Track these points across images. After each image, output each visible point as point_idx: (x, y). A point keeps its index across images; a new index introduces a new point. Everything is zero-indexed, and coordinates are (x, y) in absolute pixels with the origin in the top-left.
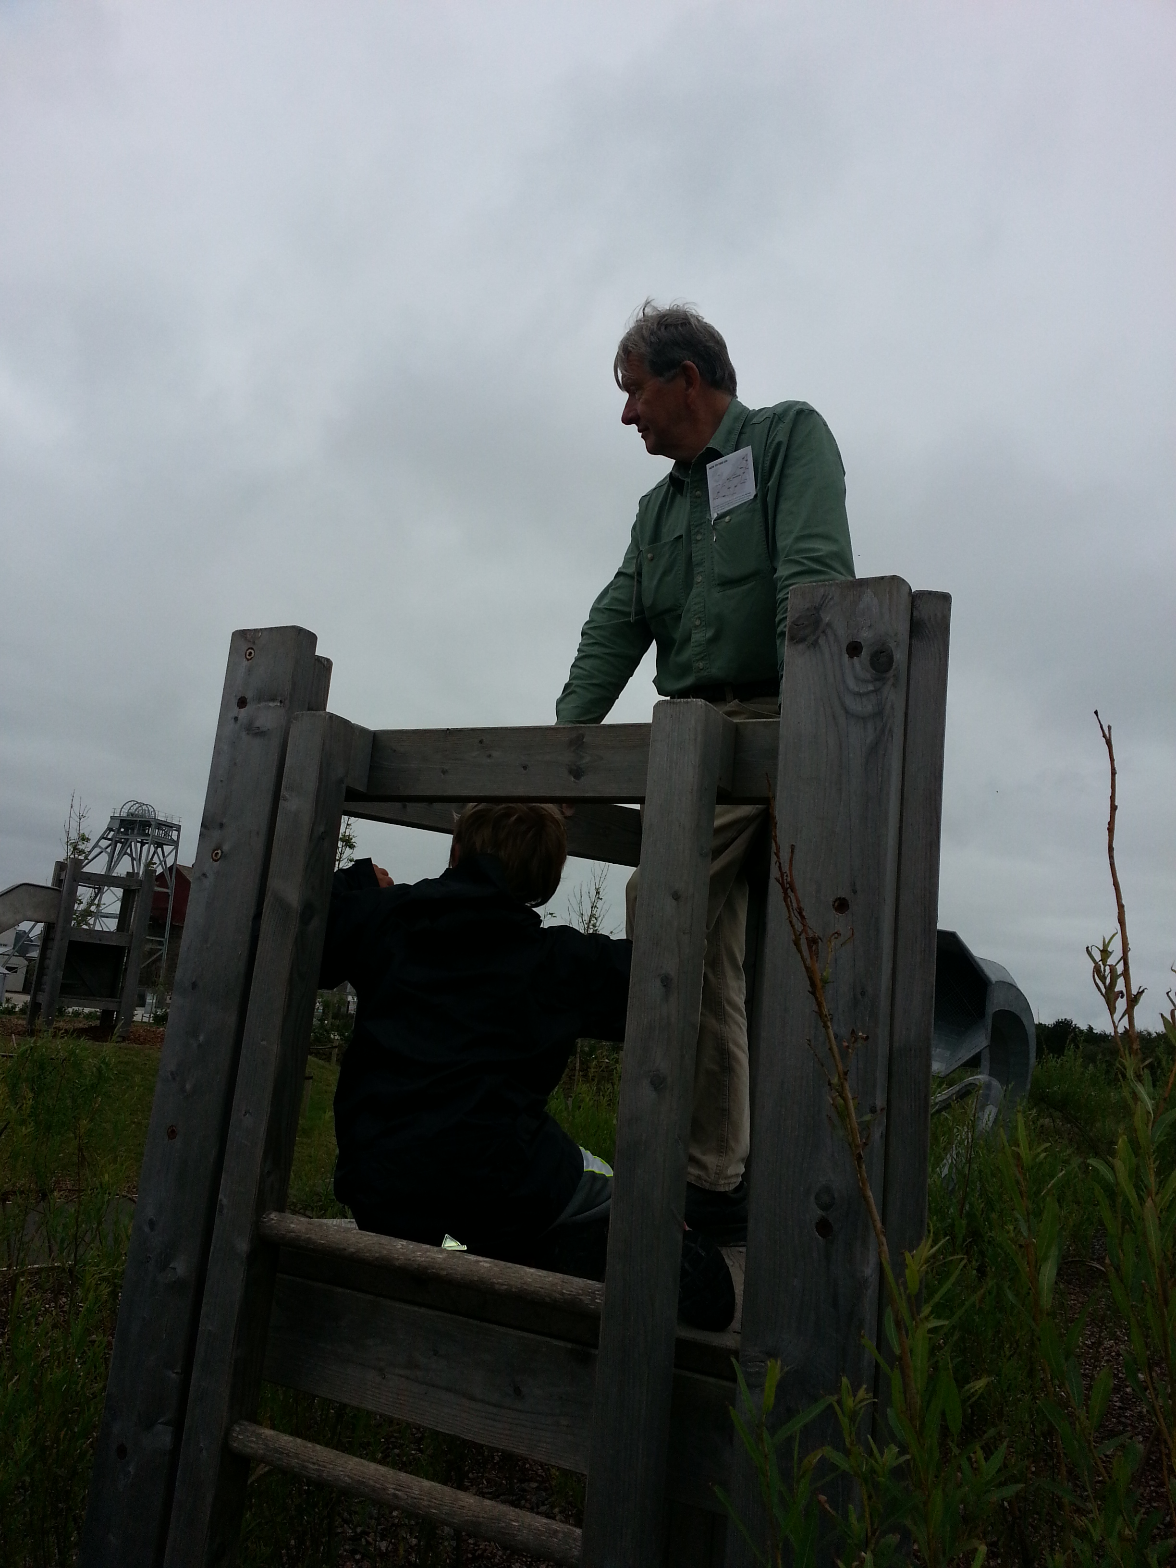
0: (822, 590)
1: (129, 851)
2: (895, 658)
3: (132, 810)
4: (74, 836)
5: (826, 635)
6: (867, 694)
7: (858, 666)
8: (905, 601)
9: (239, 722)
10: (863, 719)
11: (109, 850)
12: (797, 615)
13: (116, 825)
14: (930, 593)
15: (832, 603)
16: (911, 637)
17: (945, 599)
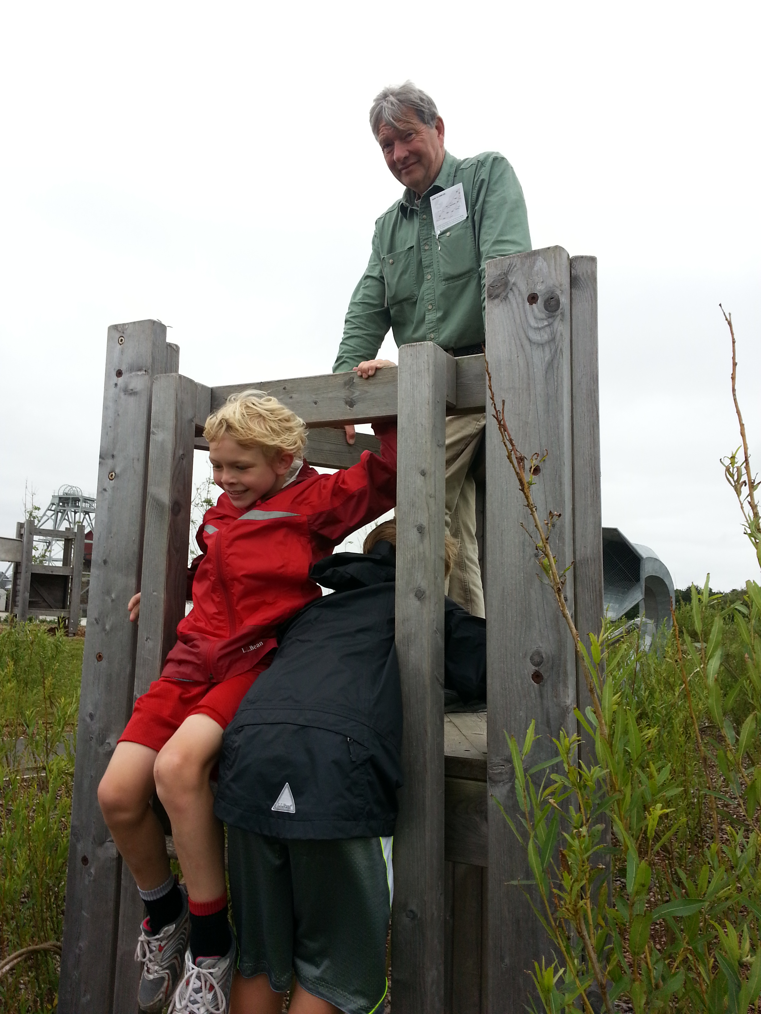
0: (508, 261)
1: (66, 518)
2: (561, 302)
3: (66, 491)
4: (29, 508)
5: (513, 292)
6: (543, 328)
7: (536, 310)
8: (566, 263)
9: (119, 386)
10: (542, 345)
11: (53, 517)
12: (492, 280)
13: (56, 501)
14: (582, 257)
15: (515, 269)
16: (571, 288)
17: (593, 260)
